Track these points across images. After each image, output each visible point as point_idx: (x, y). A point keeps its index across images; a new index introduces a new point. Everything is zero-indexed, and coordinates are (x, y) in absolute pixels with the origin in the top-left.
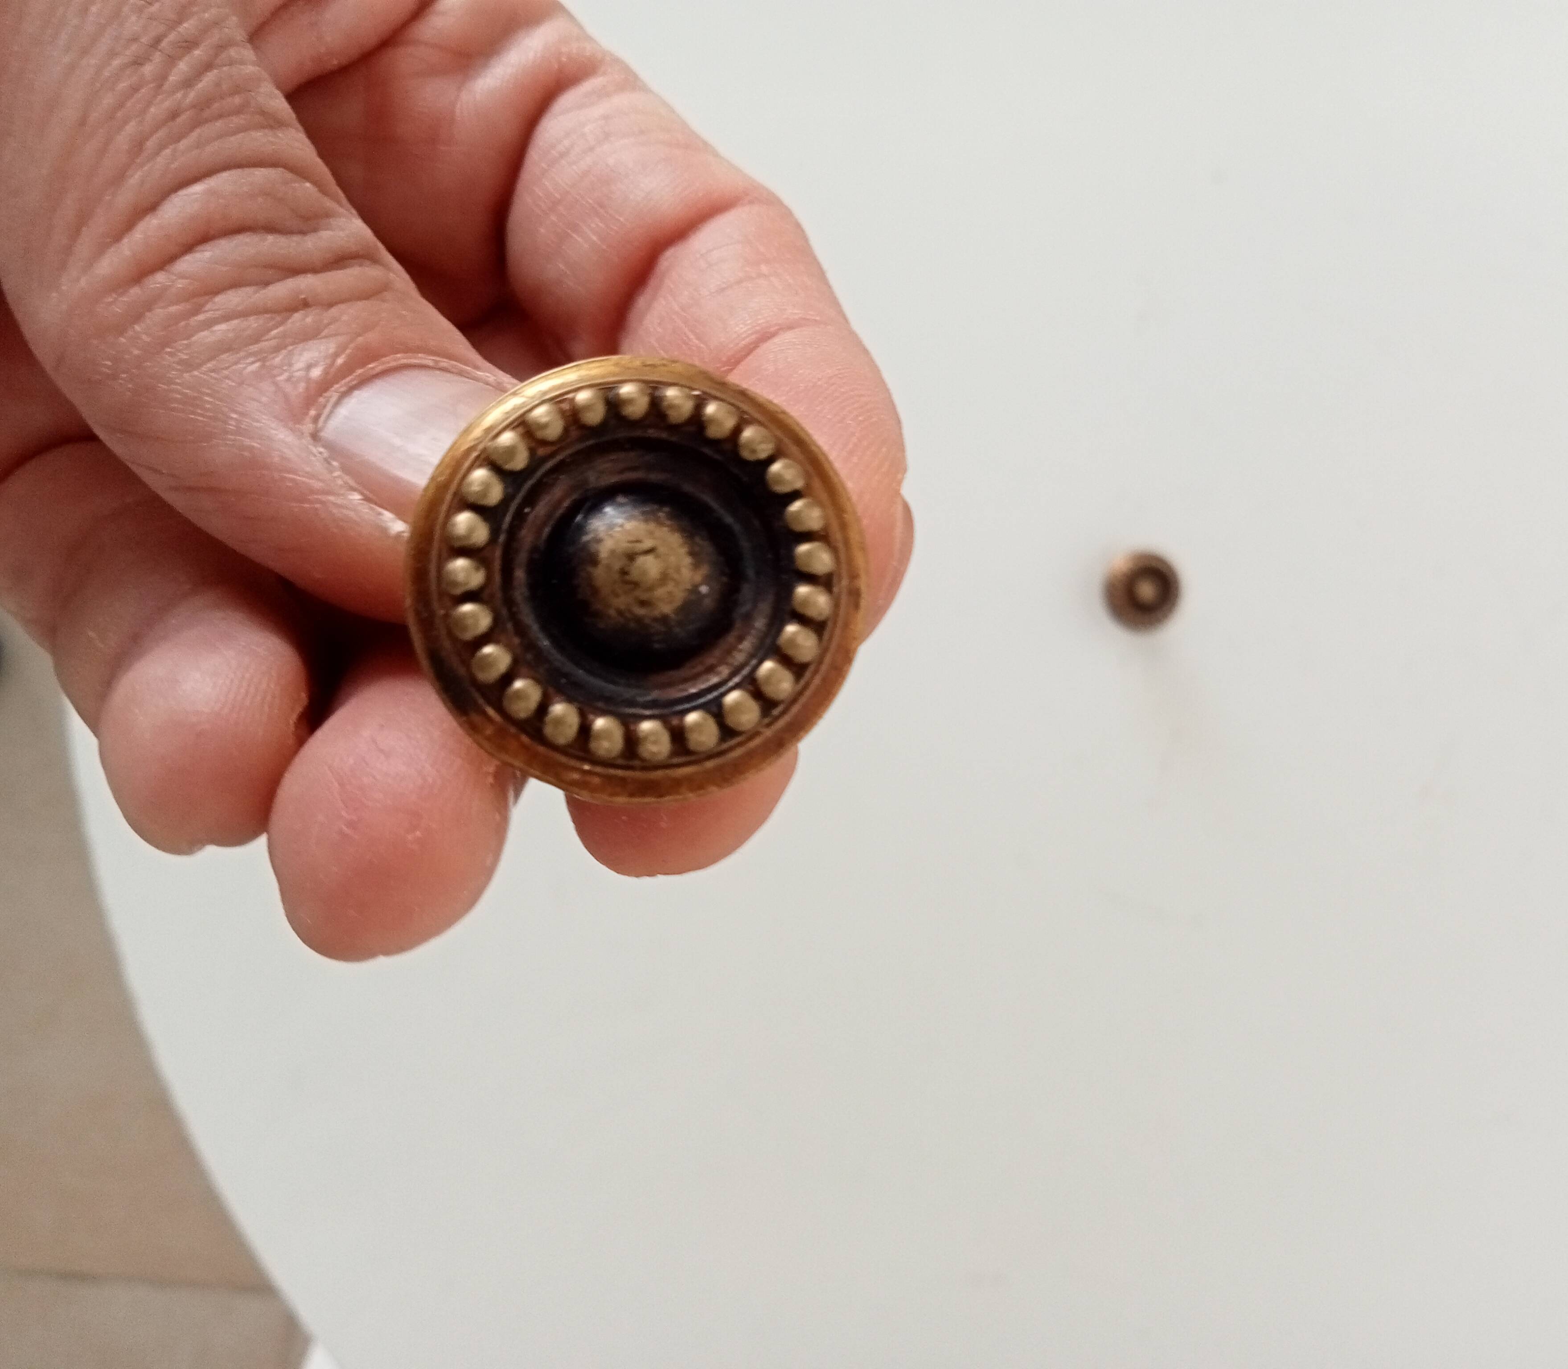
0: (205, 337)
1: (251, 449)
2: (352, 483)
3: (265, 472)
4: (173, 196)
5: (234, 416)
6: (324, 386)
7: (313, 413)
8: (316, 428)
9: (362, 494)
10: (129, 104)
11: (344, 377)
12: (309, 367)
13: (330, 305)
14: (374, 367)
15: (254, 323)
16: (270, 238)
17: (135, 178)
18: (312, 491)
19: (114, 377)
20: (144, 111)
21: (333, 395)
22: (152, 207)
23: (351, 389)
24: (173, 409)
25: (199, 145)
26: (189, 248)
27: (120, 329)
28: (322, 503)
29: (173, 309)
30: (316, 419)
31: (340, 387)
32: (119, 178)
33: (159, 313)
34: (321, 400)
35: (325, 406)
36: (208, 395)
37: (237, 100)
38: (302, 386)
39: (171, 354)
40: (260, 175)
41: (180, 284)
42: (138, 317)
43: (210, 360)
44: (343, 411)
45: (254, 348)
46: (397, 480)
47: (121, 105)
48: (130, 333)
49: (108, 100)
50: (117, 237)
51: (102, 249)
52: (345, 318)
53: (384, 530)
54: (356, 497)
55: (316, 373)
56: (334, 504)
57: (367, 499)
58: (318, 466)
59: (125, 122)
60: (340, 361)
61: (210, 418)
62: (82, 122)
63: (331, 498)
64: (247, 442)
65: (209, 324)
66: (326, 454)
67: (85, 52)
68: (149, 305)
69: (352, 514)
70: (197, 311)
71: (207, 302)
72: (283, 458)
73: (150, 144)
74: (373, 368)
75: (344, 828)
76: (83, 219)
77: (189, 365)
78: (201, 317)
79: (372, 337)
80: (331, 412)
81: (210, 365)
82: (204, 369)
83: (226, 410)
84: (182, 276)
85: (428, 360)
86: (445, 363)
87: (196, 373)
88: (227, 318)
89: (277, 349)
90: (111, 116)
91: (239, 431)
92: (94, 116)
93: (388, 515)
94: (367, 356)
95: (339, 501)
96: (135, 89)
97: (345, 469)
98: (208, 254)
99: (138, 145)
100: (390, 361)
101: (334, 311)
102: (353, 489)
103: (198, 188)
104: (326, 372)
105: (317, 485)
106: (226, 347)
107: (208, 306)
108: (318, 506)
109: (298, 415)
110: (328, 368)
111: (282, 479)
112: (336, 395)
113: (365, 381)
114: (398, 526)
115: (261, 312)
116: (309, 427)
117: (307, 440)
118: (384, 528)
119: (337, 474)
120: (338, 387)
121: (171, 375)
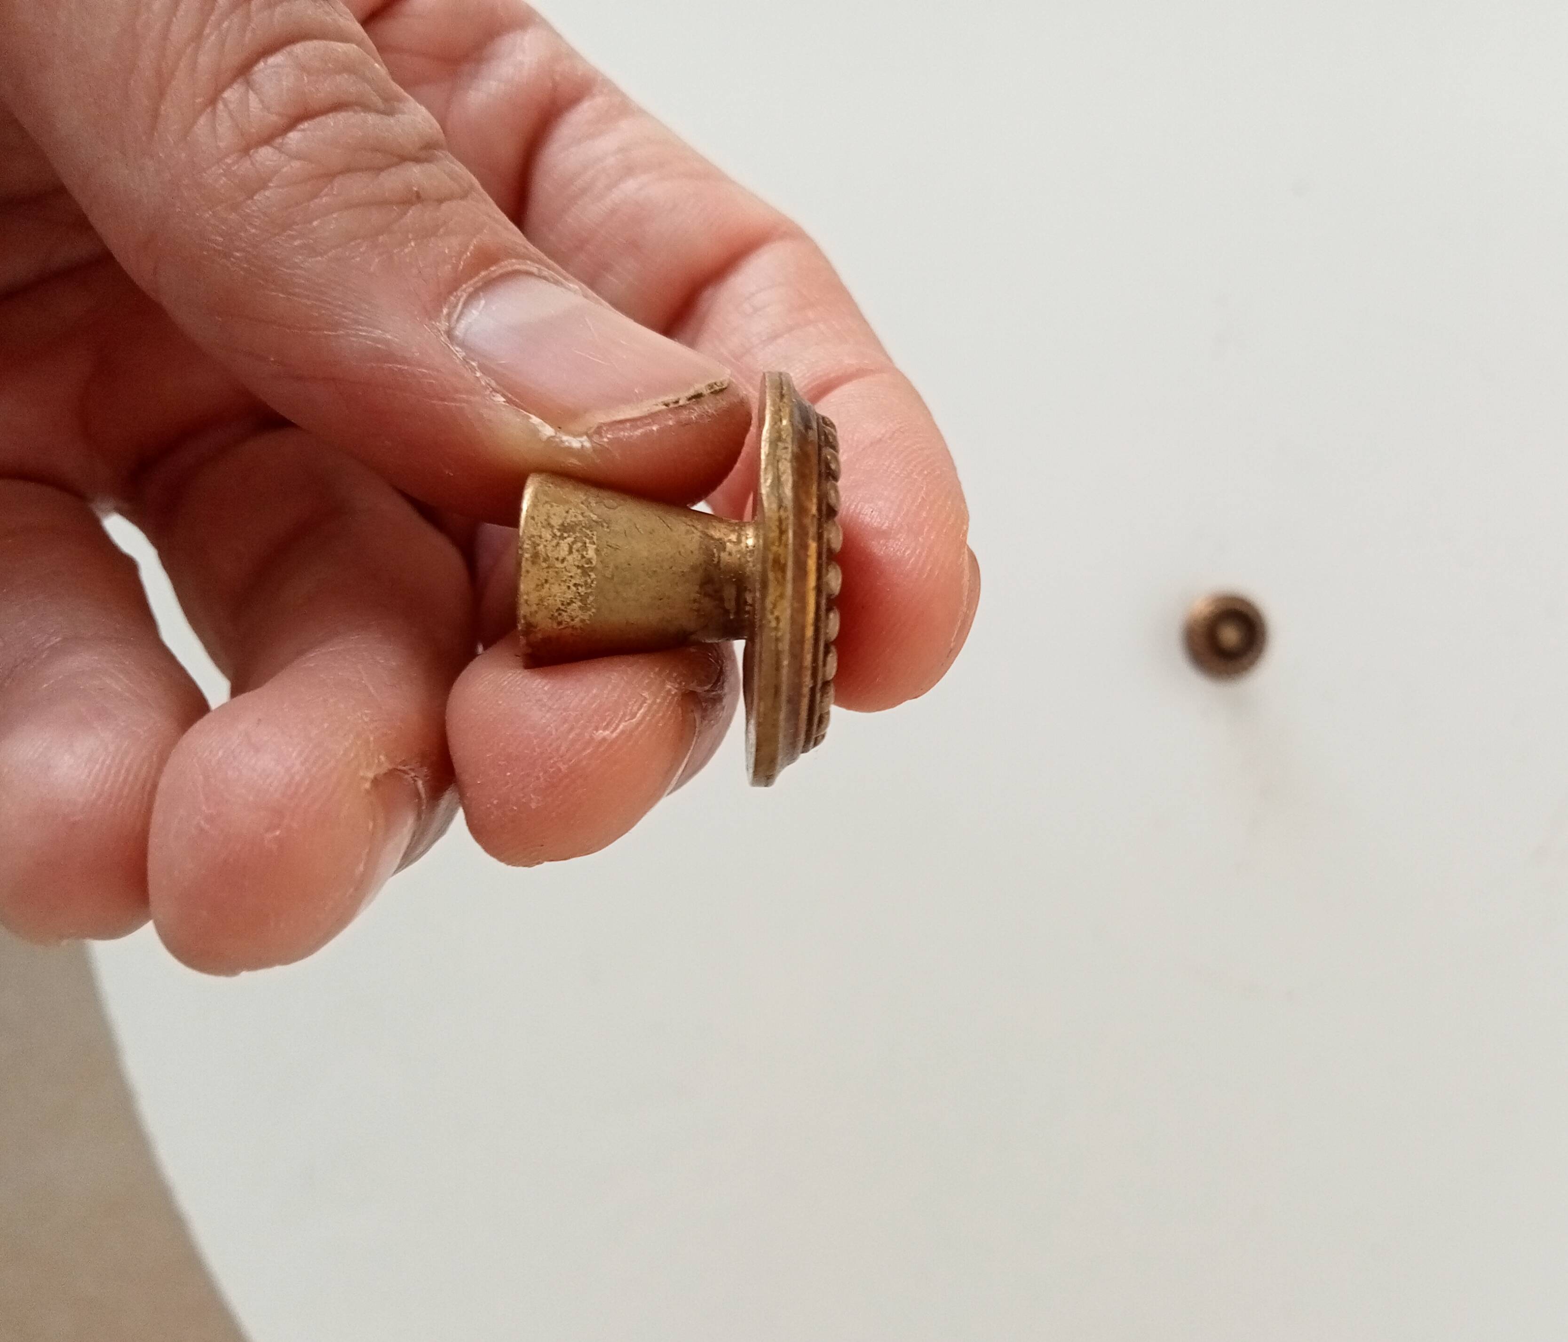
1: (387, 342)
2: (493, 384)
3: (405, 367)
6: (454, 284)
7: (446, 310)
8: (449, 327)
9: (504, 396)
11: (471, 278)
12: (436, 265)
13: (439, 202)
15: (375, 213)
18: (456, 390)
21: (462, 295)
23: (477, 292)
24: (294, 294)
26: (291, 120)
27: (233, 205)
28: (468, 402)
30: (449, 318)
31: (468, 286)
34: (452, 298)
35: (455, 306)
36: (338, 283)
38: (432, 284)
39: (292, 237)
40: (339, 49)
43: (335, 247)
44: (472, 313)
45: (380, 239)
48: (245, 209)
51: (193, 113)
52: (457, 217)
53: (535, 434)
54: (501, 400)
55: (444, 271)
56: (479, 404)
57: (509, 401)
60: (463, 261)
63: (475, 398)
64: (379, 334)
65: (329, 210)
66: (463, 353)
68: (263, 182)
70: (316, 192)
71: (325, 186)
72: (423, 354)
74: (494, 271)
75: (202, 822)
76: (163, 81)
77: (312, 250)
78: (321, 201)
79: (485, 239)
80: (462, 313)
81: (336, 252)
82: (330, 255)
83: (356, 300)
84: (298, 156)
85: (534, 268)
87: (321, 259)
88: (349, 205)
89: (402, 243)
91: (371, 323)
93: (535, 420)
94: (488, 257)
95: (484, 402)
97: (483, 368)
98: (319, 134)
100: (510, 265)
101: (445, 208)
102: (497, 392)
103: (285, 59)
104: (452, 271)
105: (459, 384)
106: (350, 235)
107: (326, 191)
108: (464, 405)
109: (431, 311)
110: (455, 267)
111: (424, 375)
112: (465, 296)
113: (489, 284)
114: (548, 431)
115: (382, 203)
116: (443, 325)
117: (444, 338)
118: (535, 432)
119: (478, 374)
120: (467, 288)
121: (297, 259)
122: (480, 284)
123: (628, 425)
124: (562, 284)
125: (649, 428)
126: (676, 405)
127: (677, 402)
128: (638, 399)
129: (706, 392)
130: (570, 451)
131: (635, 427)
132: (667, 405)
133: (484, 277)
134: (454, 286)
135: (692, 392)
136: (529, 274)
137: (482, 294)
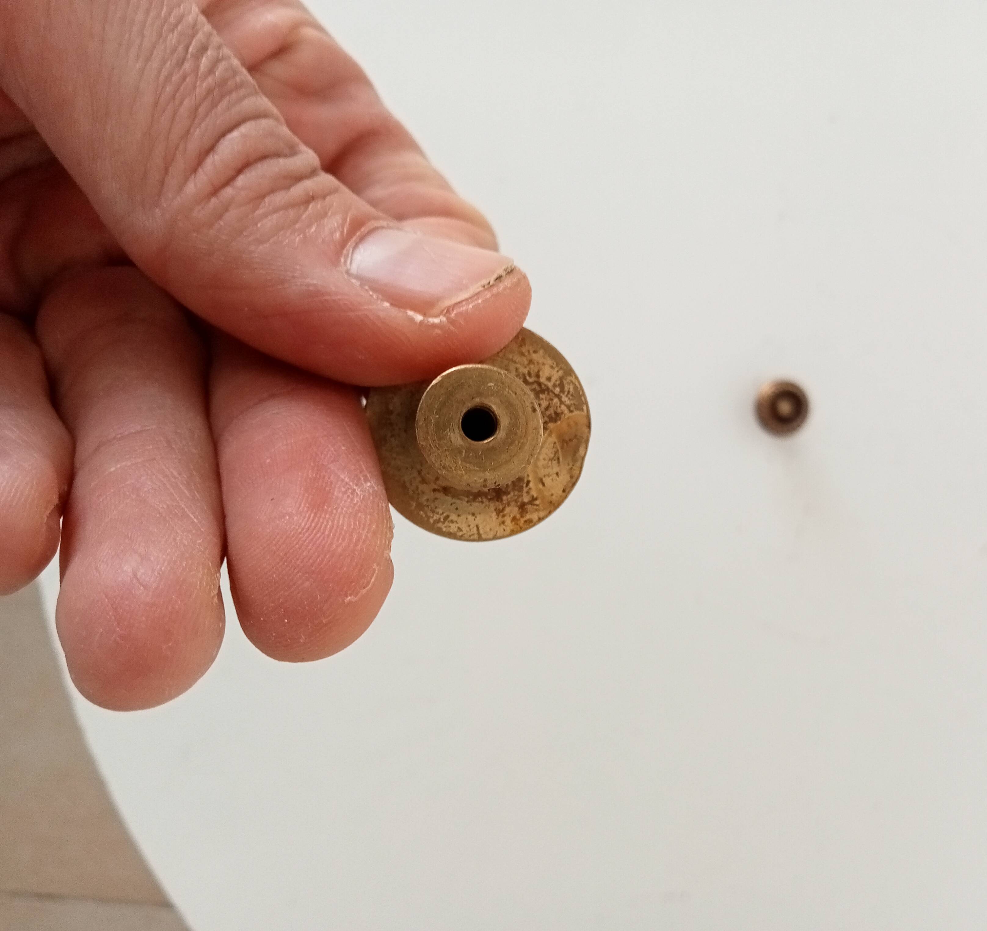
0: (267, 223)
1: (315, 285)
2: (381, 297)
4: (222, 140)
5: (298, 267)
7: (342, 259)
8: (347, 268)
9: (389, 302)
11: (352, 237)
13: (325, 196)
14: (364, 229)
15: (291, 212)
16: (281, 160)
17: (197, 133)
18: (361, 304)
19: (211, 254)
20: (192, 91)
22: (211, 149)
23: (357, 244)
25: (229, 108)
26: (240, 171)
27: (210, 225)
28: (369, 309)
29: (241, 209)
30: (345, 263)
32: (187, 133)
33: (234, 212)
34: (345, 252)
35: (347, 256)
38: (331, 245)
39: (248, 236)
40: (265, 123)
41: (242, 194)
42: (220, 217)
43: (273, 236)
44: (359, 257)
47: (177, 90)
48: (217, 226)
49: (169, 89)
50: (195, 170)
51: (185, 179)
52: (336, 203)
54: (387, 304)
55: (337, 236)
56: (376, 310)
57: (392, 304)
59: (182, 99)
60: (346, 228)
62: (156, 104)
63: (373, 307)
65: (265, 216)
66: (358, 282)
67: (148, 59)
68: (225, 208)
70: (256, 208)
71: (260, 203)
72: (336, 287)
73: (201, 110)
74: (364, 231)
76: (169, 163)
77: (260, 242)
78: (260, 212)
79: (355, 213)
80: (351, 259)
82: (271, 241)
83: (291, 264)
84: (243, 189)
87: (266, 245)
88: (276, 210)
89: (309, 226)
90: (173, 97)
92: (163, 99)
93: (410, 313)
94: (358, 223)
95: (378, 308)
96: (184, 78)
97: (374, 290)
98: (252, 173)
99: (194, 113)
100: (370, 226)
101: (328, 201)
102: (382, 300)
103: (235, 134)
105: (360, 300)
107: (262, 205)
108: (365, 312)
109: (335, 262)
110: (342, 233)
111: (340, 300)
112: (351, 249)
113: (362, 239)
114: (419, 318)
115: (293, 205)
116: (343, 269)
117: (346, 276)
118: (411, 320)
119: (371, 293)
120: (351, 244)
121: (252, 248)
122: (358, 239)
123: (464, 303)
125: (476, 302)
126: (489, 286)
127: (489, 283)
128: (466, 287)
129: (504, 274)
130: (434, 326)
131: (468, 304)
132: (484, 286)
133: (359, 235)
134: (343, 244)
135: (495, 276)
136: (382, 227)
137: (360, 246)
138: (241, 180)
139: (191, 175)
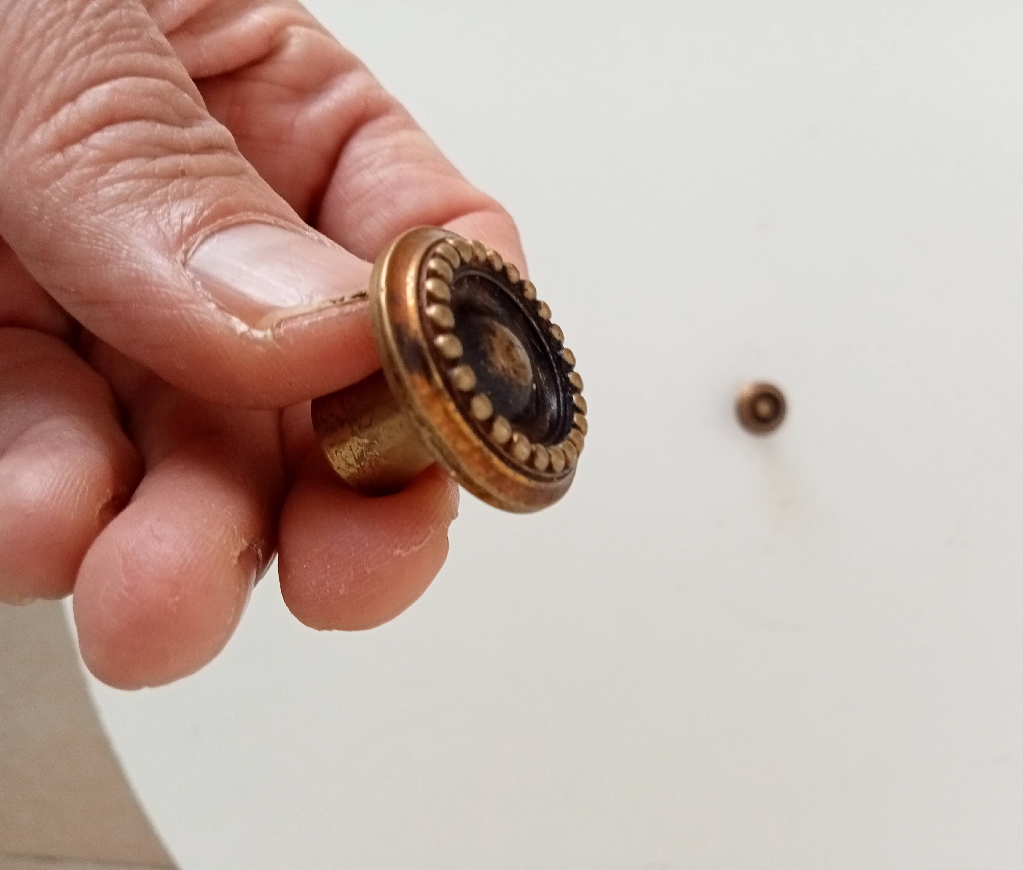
0: (110, 192)
1: (137, 271)
2: (210, 296)
3: (146, 287)
4: (88, 91)
5: (126, 247)
6: (193, 229)
7: (184, 247)
8: (186, 258)
9: (216, 304)
10: (56, 26)
11: (209, 224)
12: (183, 216)
13: (201, 177)
14: (230, 219)
15: (144, 184)
16: (159, 126)
17: (59, 76)
18: (180, 301)
19: (39, 218)
20: (66, 31)
21: (200, 236)
22: (73, 97)
23: (212, 234)
24: (81, 242)
25: (106, 56)
26: (98, 127)
27: (46, 184)
28: (187, 310)
29: (86, 171)
30: (186, 252)
31: (205, 230)
32: (47, 77)
33: (75, 173)
34: (191, 239)
35: (193, 244)
36: (109, 232)
37: (134, 31)
38: (177, 229)
39: (83, 203)
40: (152, 82)
41: (91, 153)
42: (59, 176)
43: (111, 207)
44: (206, 248)
45: (144, 201)
46: (243, 295)
47: (50, 27)
48: (53, 186)
49: (41, 23)
50: (46, 118)
51: (33, 126)
52: (211, 186)
53: (232, 331)
54: (212, 306)
55: (188, 220)
56: (195, 310)
57: (220, 308)
58: (186, 284)
59: (53, 37)
60: (206, 213)
61: (108, 248)
63: (194, 306)
64: (134, 265)
65: (110, 183)
66: (192, 276)
68: (68, 167)
69: (209, 318)
70: (103, 172)
71: (110, 168)
72: (160, 276)
73: (72, 53)
75: (124, 592)
76: (19, 105)
77: (94, 211)
78: (106, 177)
79: (231, 200)
80: (198, 248)
81: (111, 211)
82: (107, 213)
83: (120, 243)
84: (94, 148)
85: (271, 219)
86: (282, 222)
87: (100, 216)
88: (125, 178)
89: (161, 203)
90: (42, 34)
91: (128, 258)
92: (30, 34)
93: (235, 320)
94: (227, 211)
95: (200, 308)
96: (60, 17)
97: (206, 286)
98: (113, 134)
99: (61, 54)
100: (243, 216)
101: (204, 181)
102: (209, 300)
103: (105, 87)
104: (195, 220)
105: (184, 296)
106: (122, 199)
107: (112, 170)
108: (183, 312)
113: (223, 229)
114: (241, 327)
116: (182, 258)
117: (181, 266)
119: (200, 290)
121: (82, 217)
122: (216, 229)
124: (300, 233)
126: (342, 303)
127: (342, 299)
130: (256, 341)
131: (305, 319)
132: (334, 302)
133: (220, 224)
135: (356, 292)
137: (216, 235)
138: (97, 139)
139: (40, 123)
